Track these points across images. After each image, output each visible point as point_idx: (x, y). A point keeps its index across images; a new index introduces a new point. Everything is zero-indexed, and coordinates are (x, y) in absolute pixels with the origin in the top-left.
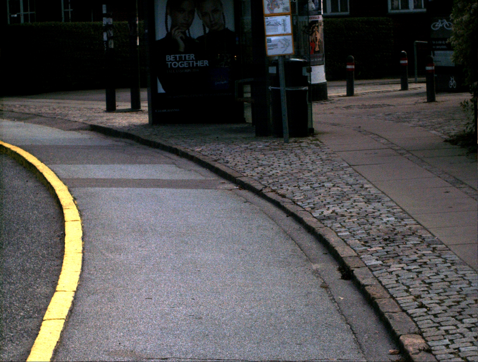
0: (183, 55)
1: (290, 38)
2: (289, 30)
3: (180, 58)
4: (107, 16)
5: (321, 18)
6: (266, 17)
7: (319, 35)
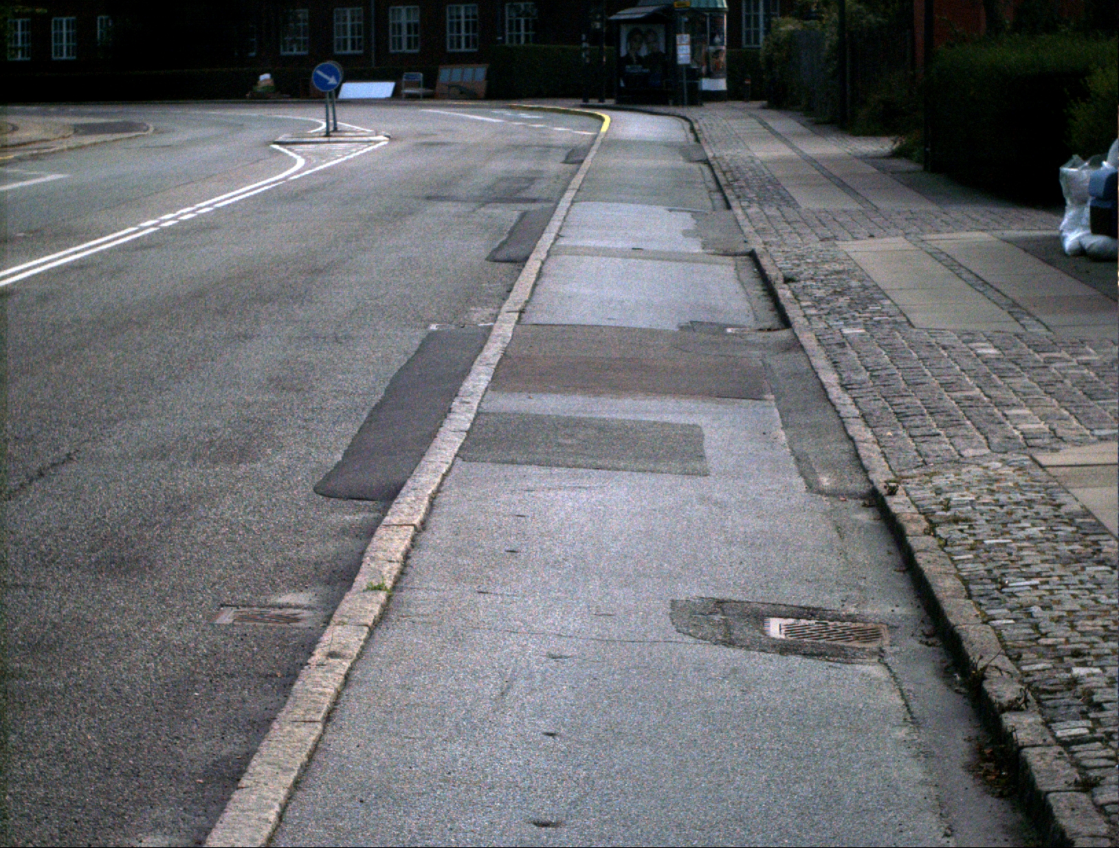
1: (689, 56)
2: (689, 51)
3: (634, 67)
5: (724, 48)
6: (677, 46)
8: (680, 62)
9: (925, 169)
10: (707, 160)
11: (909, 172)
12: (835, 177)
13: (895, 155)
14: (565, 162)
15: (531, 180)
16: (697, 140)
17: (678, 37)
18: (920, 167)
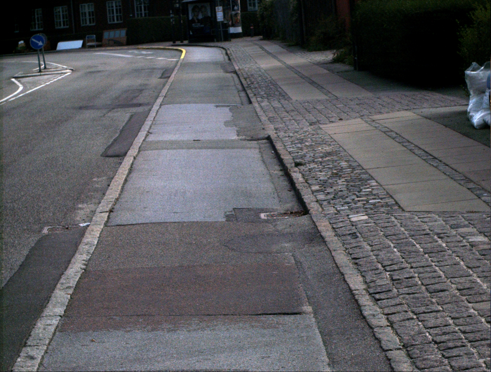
1: (222, 17)
2: (222, 15)
3: (196, 24)
4: (172, 14)
5: (239, 12)
6: (216, 12)
7: (239, 17)
8: (218, 20)
9: (355, 69)
10: (236, 71)
11: (346, 71)
12: (307, 77)
13: (335, 61)
14: (161, 78)
15: (141, 91)
16: (229, 59)
17: (216, 8)
18: (353, 68)
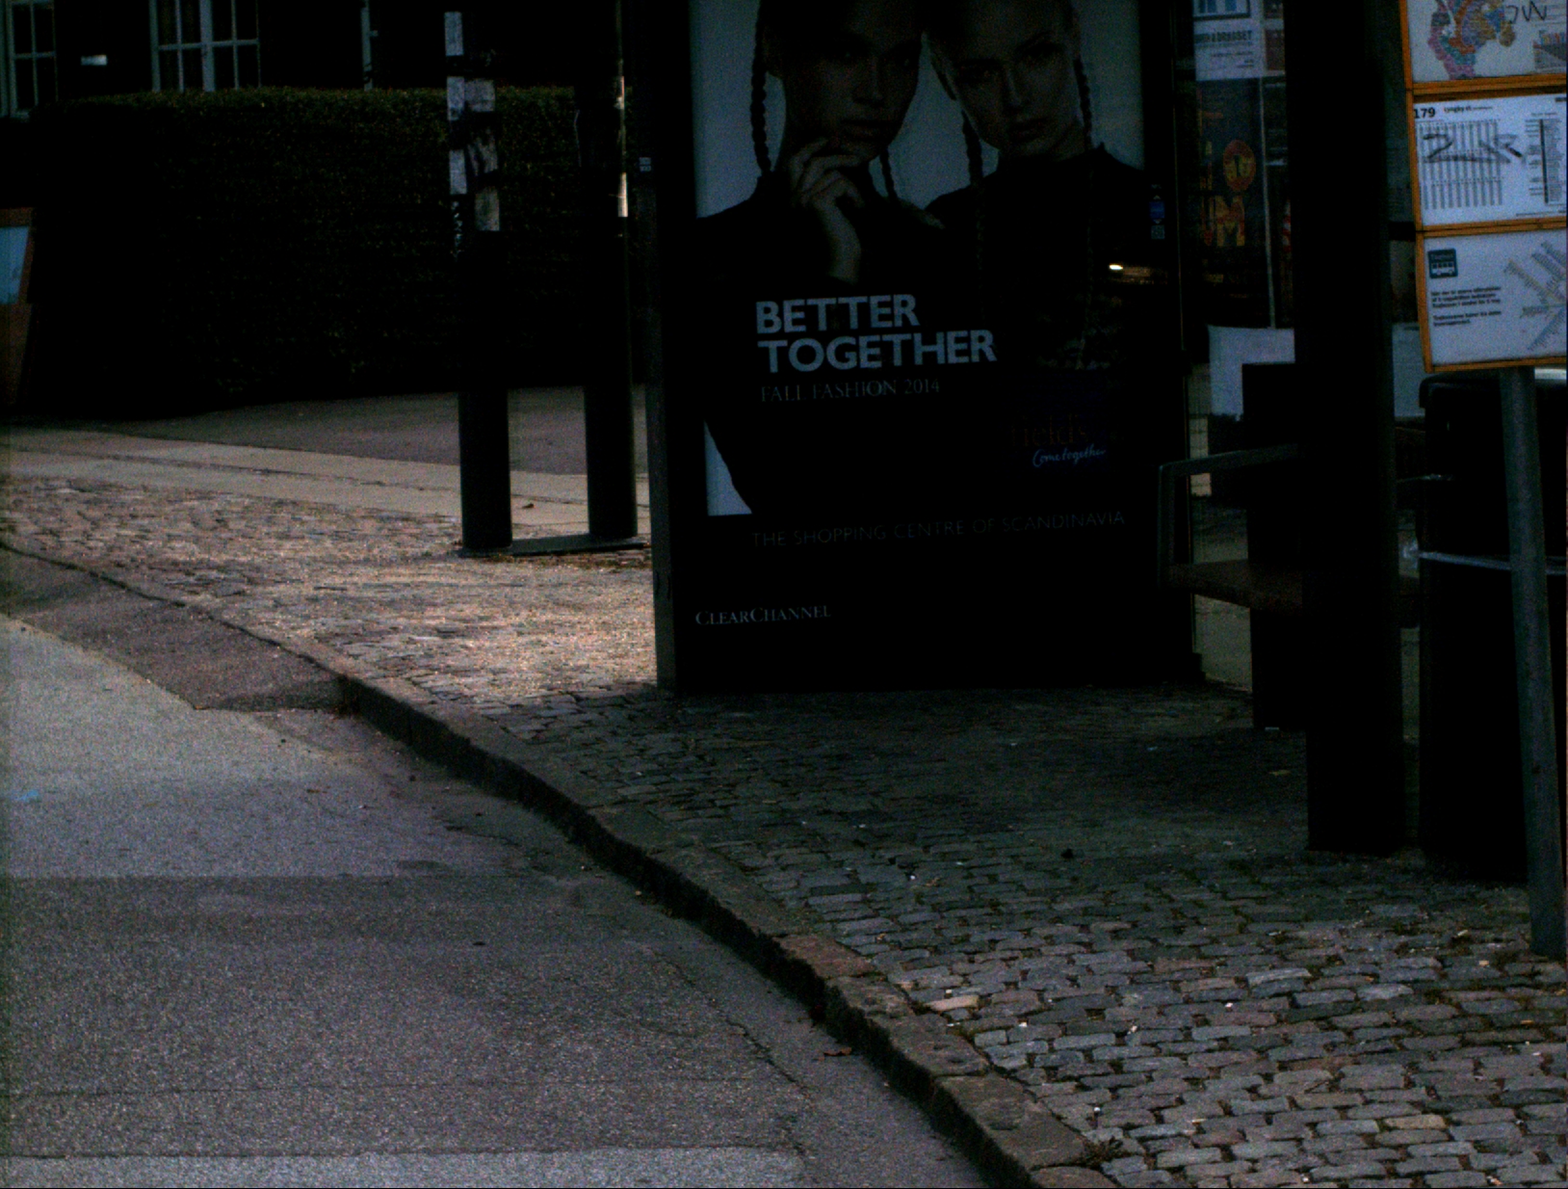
0: (853, 302)
3: (838, 314)
4: (466, 67)
6: (1419, 106)
